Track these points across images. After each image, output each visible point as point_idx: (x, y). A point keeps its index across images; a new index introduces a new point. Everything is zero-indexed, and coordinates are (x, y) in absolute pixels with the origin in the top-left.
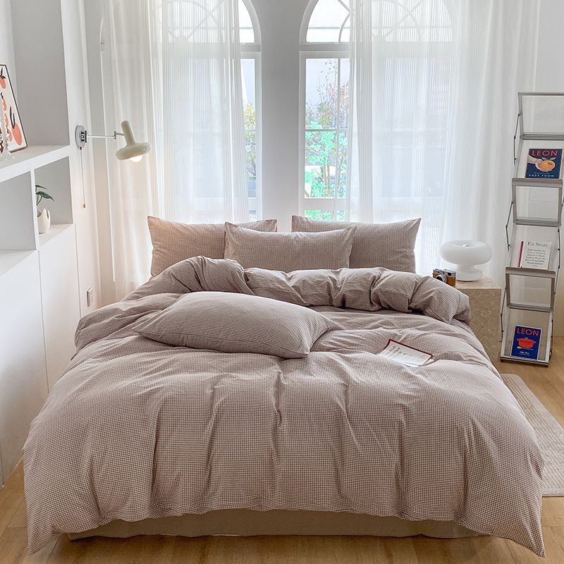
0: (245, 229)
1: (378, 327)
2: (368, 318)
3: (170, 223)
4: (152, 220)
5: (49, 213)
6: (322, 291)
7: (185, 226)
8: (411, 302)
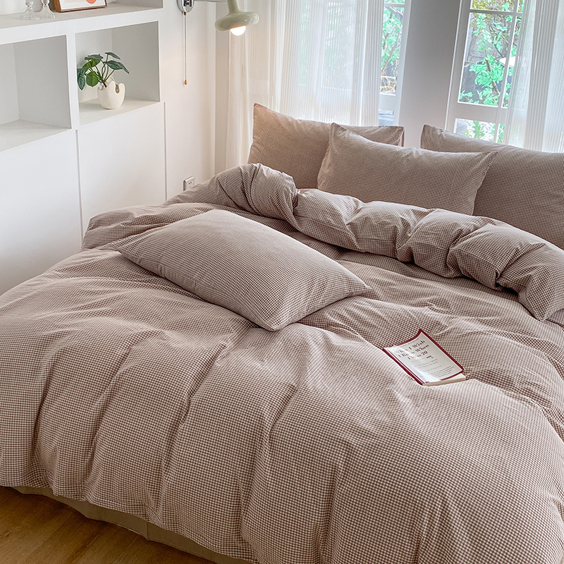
0: (353, 135)
1: (423, 305)
3: (275, 115)
4: (258, 108)
5: (122, 87)
6: (385, 237)
7: (290, 120)
8: (501, 276)
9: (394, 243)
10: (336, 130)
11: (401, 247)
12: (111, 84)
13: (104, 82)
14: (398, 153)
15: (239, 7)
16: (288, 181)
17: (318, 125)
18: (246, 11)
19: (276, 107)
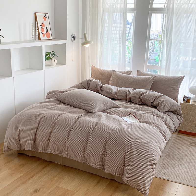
0: (118, 73)
1: (132, 109)
2: (131, 106)
3: (97, 68)
4: (93, 67)
5: (56, 60)
6: (124, 95)
7: (101, 69)
8: (153, 103)
9: (126, 96)
10: (113, 71)
11: (128, 97)
12: (53, 59)
13: (51, 59)
14: (130, 77)
15: (87, 39)
16: (99, 82)
17: (109, 71)
18: (90, 40)
19: (98, 67)
